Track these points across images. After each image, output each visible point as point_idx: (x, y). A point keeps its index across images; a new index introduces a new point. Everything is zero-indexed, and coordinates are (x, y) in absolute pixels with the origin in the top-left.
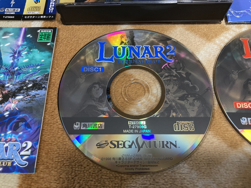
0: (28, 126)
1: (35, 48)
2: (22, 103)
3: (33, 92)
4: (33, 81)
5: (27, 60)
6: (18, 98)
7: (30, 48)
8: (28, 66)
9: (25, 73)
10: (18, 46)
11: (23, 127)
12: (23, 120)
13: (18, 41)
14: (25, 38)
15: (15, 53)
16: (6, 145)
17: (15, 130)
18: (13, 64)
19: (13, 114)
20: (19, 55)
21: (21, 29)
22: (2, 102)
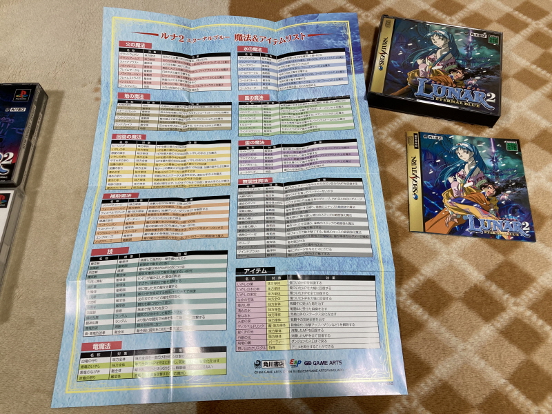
0: (521, 212)
1: (508, 156)
2: (512, 196)
3: (518, 189)
4: (515, 181)
5: (504, 165)
6: (507, 192)
7: (503, 156)
8: (507, 168)
9: (506, 174)
10: (493, 153)
11: (518, 212)
12: (516, 207)
13: (491, 149)
14: (496, 148)
15: (493, 159)
16: (511, 223)
17: (514, 214)
18: (494, 167)
19: (508, 203)
20: (497, 160)
21: (489, 139)
22: (497, 194)
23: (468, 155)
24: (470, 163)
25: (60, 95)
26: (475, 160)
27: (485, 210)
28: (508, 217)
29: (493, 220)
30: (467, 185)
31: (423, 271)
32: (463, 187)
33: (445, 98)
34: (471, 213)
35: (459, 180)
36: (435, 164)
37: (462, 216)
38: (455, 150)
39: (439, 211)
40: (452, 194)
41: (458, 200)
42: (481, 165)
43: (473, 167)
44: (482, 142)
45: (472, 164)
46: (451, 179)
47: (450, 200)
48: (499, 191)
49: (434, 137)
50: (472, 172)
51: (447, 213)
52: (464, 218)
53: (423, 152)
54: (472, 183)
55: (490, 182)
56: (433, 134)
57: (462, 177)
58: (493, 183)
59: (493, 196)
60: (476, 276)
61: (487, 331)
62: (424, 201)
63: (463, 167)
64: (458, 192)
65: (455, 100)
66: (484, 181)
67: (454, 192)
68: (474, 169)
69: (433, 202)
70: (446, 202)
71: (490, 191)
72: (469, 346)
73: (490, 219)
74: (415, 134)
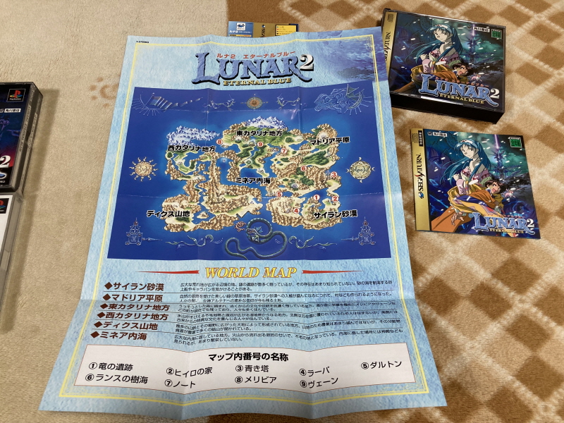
0: (526, 209)
1: (511, 152)
2: (516, 193)
3: (522, 186)
4: (519, 178)
5: (508, 161)
6: (512, 189)
7: (508, 152)
8: (511, 165)
9: (510, 171)
10: (498, 150)
11: (523, 209)
12: (521, 204)
13: (495, 145)
14: (500, 144)
15: (497, 155)
16: (516, 220)
17: (518, 211)
18: (498, 163)
19: (513, 200)
20: (501, 157)
21: (493, 135)
22: (501, 192)
23: (473, 152)
24: (474, 160)
25: (55, 94)
26: (480, 157)
27: (490, 207)
28: (513, 214)
29: (498, 217)
30: (473, 182)
31: (430, 271)
32: (468, 184)
33: (449, 94)
34: (477, 211)
35: (464, 177)
36: (440, 162)
37: (468, 213)
38: (460, 147)
39: (445, 209)
40: (458, 192)
41: (463, 198)
42: (486, 162)
43: (478, 164)
44: (486, 139)
45: (477, 161)
46: (456, 177)
47: (455, 198)
48: (504, 188)
49: (438, 134)
50: (477, 169)
51: (453, 211)
52: (470, 216)
53: (428, 149)
54: (477, 181)
55: (495, 179)
56: (438, 131)
57: (467, 174)
58: (497, 180)
59: (499, 193)
60: (482, 274)
61: (494, 329)
62: (430, 200)
63: (468, 164)
64: (464, 190)
65: (459, 96)
66: (489, 178)
67: (460, 190)
68: (479, 166)
69: (439, 201)
70: (452, 200)
71: (494, 188)
72: (476, 344)
73: (495, 216)
74: (419, 131)
